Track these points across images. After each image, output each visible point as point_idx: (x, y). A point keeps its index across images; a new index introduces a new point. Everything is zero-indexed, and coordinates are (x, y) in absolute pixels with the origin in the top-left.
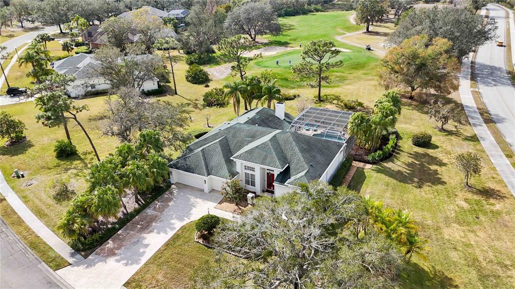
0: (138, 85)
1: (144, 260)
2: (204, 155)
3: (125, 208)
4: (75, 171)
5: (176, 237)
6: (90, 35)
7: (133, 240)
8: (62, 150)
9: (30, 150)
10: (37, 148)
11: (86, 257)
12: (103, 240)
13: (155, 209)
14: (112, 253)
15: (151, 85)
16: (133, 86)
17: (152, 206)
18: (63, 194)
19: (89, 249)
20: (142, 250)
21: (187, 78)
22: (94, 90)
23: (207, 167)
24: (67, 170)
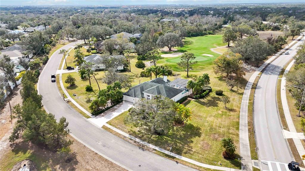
0: (116, 67)
1: (112, 118)
2: (134, 91)
3: (108, 105)
4: (92, 95)
5: (123, 114)
6: (98, 45)
7: (109, 114)
8: (88, 88)
9: (77, 88)
10: (79, 87)
11: (96, 116)
12: (101, 113)
13: (117, 107)
14: (103, 116)
15: (121, 68)
16: (114, 68)
17: (116, 106)
18: (89, 101)
19: (97, 114)
20: (111, 116)
21: (136, 66)
22: (99, 69)
23: (135, 95)
24: (89, 95)
